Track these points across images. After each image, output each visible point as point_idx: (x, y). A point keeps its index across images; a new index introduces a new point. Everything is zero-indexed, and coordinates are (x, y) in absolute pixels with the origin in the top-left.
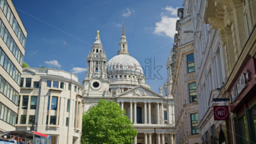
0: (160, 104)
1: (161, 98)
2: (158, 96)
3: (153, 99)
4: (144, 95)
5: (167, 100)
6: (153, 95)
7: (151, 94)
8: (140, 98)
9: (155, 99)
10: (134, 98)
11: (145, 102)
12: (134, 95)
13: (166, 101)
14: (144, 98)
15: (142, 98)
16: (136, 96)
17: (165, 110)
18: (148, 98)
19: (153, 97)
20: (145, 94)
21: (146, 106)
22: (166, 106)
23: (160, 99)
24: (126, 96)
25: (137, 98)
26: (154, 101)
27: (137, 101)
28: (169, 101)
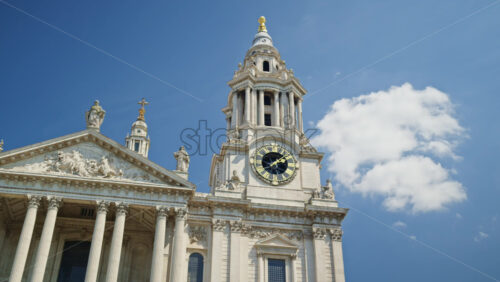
0: (172, 219)
1: (176, 190)
2: (165, 179)
3: (139, 189)
4: (101, 173)
5: (210, 206)
6: (145, 178)
7: (135, 170)
8: (81, 183)
9: (148, 190)
10: (47, 181)
11: (100, 199)
12: (54, 168)
13: (203, 211)
14: (98, 185)
15: (89, 184)
16: (61, 174)
17: (197, 246)
18: (115, 187)
19: (130, 181)
20: (107, 168)
21: (102, 219)
22: (199, 233)
23: (173, 192)
24: (16, 170)
25: (64, 182)
26: (142, 202)
27: (60, 197)
28: (219, 211)
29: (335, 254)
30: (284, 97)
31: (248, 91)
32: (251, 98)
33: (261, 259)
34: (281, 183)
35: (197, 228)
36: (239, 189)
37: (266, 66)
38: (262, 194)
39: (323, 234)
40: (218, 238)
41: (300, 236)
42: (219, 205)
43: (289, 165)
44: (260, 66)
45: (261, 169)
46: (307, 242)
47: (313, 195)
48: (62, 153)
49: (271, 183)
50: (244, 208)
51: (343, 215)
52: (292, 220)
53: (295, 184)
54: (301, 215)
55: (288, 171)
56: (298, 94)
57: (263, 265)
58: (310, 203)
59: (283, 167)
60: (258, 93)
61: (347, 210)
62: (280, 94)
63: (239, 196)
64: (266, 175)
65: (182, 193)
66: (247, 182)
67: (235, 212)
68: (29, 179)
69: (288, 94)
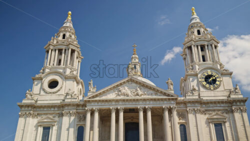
0: (170, 111)
1: (171, 98)
2: (165, 94)
3: (155, 100)
4: (138, 95)
5: (185, 103)
6: (156, 94)
7: (151, 92)
8: (130, 100)
9: (158, 100)
10: (117, 101)
11: (140, 106)
12: (119, 95)
13: (182, 105)
14: (137, 100)
15: (134, 100)
16: (122, 97)
17: (182, 121)
18: (145, 100)
19: (150, 97)
20: (140, 92)
22: (182, 115)
23: (169, 99)
24: (104, 98)
25: (124, 100)
26: (157, 105)
27: (123, 107)
28: (189, 105)
29: (244, 118)
30: (210, 47)
31: (193, 47)
32: (194, 50)
33: (211, 124)
34: (215, 89)
35: (181, 113)
36: (196, 93)
37: (199, 32)
38: (207, 95)
39: (238, 110)
40: (191, 117)
41: (227, 112)
42: (189, 102)
43: (217, 79)
44: (196, 33)
45: (204, 83)
46: (231, 115)
47: (230, 92)
48: (121, 88)
49: (210, 89)
50: (200, 102)
51: (246, 100)
52: (222, 105)
53: (221, 88)
54: (226, 102)
55: (217, 83)
56: (216, 44)
57: (212, 127)
58: (229, 96)
59: (214, 81)
60: (197, 46)
61: (247, 98)
62: (208, 46)
63: (197, 97)
64: (207, 86)
65: (173, 99)
66: (199, 90)
67: (197, 105)
68: (110, 101)
69: (211, 45)
